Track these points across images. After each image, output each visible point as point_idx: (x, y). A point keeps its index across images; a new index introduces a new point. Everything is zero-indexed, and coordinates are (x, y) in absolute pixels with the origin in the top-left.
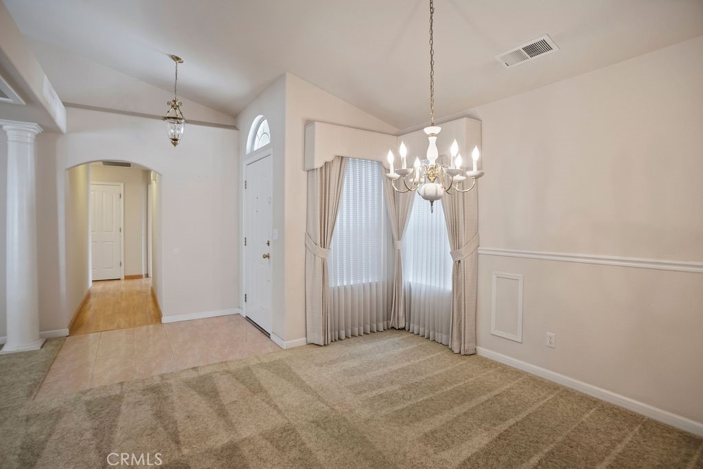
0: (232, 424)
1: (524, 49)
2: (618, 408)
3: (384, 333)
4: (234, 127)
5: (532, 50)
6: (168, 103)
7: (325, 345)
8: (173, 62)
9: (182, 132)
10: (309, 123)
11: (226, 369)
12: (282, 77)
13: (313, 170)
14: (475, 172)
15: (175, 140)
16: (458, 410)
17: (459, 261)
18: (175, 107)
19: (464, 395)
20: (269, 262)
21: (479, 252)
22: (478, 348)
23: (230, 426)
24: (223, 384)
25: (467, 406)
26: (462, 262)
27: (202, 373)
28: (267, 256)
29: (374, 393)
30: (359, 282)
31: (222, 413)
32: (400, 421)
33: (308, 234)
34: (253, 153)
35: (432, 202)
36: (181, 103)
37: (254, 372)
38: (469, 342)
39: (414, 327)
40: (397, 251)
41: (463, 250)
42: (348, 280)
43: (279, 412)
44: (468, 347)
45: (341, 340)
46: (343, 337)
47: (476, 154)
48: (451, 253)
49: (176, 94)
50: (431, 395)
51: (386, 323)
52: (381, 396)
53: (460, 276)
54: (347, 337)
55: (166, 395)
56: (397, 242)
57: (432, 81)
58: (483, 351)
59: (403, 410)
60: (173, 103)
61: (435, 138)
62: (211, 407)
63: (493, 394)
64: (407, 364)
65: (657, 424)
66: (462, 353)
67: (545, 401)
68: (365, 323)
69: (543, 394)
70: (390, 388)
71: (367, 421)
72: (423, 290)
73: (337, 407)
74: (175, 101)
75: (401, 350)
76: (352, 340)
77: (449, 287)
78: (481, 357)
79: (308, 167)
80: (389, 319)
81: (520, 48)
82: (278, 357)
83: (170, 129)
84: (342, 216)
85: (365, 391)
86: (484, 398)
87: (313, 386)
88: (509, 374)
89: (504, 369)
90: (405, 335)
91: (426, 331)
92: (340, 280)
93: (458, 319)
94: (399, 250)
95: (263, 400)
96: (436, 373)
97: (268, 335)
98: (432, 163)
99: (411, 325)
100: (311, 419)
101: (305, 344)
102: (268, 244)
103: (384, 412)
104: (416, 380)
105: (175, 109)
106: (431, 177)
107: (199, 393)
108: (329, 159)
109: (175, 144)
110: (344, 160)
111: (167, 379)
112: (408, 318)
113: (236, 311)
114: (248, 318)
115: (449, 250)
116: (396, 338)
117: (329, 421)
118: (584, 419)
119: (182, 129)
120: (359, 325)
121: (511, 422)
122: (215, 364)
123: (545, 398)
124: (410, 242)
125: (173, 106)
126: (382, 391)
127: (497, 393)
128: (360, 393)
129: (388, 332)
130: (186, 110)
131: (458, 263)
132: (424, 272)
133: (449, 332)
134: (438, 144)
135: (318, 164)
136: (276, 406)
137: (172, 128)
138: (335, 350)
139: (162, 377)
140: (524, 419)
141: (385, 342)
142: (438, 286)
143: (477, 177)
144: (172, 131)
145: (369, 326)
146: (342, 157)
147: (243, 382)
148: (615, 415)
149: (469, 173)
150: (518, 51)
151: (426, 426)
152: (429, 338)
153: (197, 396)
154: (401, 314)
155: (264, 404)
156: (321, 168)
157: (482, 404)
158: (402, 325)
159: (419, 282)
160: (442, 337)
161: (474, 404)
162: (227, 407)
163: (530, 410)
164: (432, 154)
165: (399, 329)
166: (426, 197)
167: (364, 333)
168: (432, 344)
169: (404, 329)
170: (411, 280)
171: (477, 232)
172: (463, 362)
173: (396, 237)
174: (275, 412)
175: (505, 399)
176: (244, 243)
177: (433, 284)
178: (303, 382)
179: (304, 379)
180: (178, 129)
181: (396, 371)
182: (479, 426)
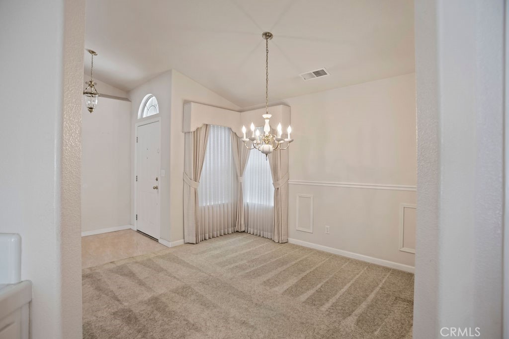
0: (150, 288)
1: (313, 73)
2: (359, 261)
3: (232, 235)
4: (127, 99)
5: (318, 74)
6: (86, 83)
7: (196, 243)
8: (90, 55)
9: (96, 103)
10: (186, 102)
11: (134, 261)
12: (169, 72)
13: (190, 132)
14: (289, 139)
15: (91, 108)
16: (280, 269)
17: (278, 188)
18: (91, 85)
19: (283, 262)
20: (158, 192)
21: (289, 183)
22: (289, 238)
23: (149, 289)
24: (136, 269)
25: (285, 267)
26: (280, 189)
27: (119, 264)
28: (156, 188)
29: (232, 266)
30: (217, 203)
31: (141, 283)
32: (250, 277)
33: (185, 172)
34: (142, 119)
35: (267, 155)
36: (96, 84)
37: (155, 261)
38: (284, 235)
39: (251, 230)
40: (239, 183)
41: (280, 182)
42: (210, 201)
43: (178, 279)
44: (284, 238)
45: (206, 240)
46: (207, 238)
47: (289, 130)
48: (273, 184)
49: (92, 77)
50: (265, 264)
51: (233, 228)
52: (237, 267)
53: (278, 196)
54: (209, 238)
55: (99, 278)
56: (239, 178)
57: (267, 89)
58: (292, 240)
59: (250, 272)
60: (90, 83)
61: (268, 120)
62: (133, 281)
63: (298, 260)
64: (249, 250)
65: (374, 265)
66: (280, 242)
67: (325, 261)
68: (220, 229)
69: (324, 259)
70: (241, 263)
71: (231, 279)
72: (256, 207)
73: (212, 274)
74: (91, 82)
75: (244, 243)
76: (213, 239)
77: (272, 204)
78: (291, 244)
79: (186, 130)
80: (235, 226)
81: (311, 72)
82: (168, 252)
83: (87, 101)
84: (206, 163)
85: (227, 265)
86: (294, 263)
87: (194, 265)
88: (306, 251)
89: (303, 249)
90: (245, 235)
91: (258, 232)
92: (205, 203)
93: (277, 222)
94: (241, 183)
95: (166, 275)
96: (266, 253)
97: (156, 240)
98: (267, 134)
99: (249, 229)
100: (198, 281)
101: (183, 243)
102: (157, 180)
103: (239, 274)
104: (255, 257)
105: (91, 87)
106: (266, 141)
107: (121, 275)
108: (200, 126)
109: (91, 112)
110: (208, 127)
111: (95, 270)
112: (247, 225)
113: (129, 227)
114: (138, 231)
115: (272, 182)
116: (240, 237)
117: (209, 281)
118: (343, 267)
119: (97, 101)
120: (217, 230)
121: (308, 272)
122: (126, 259)
123: (324, 260)
124: (247, 178)
125: (89, 85)
126: (237, 264)
127: (300, 260)
128: (224, 266)
129: (235, 234)
130: (100, 88)
131: (277, 190)
132: (257, 196)
133: (272, 231)
134: (270, 123)
135: (193, 129)
136: (175, 277)
137: (89, 100)
138: (203, 246)
139: (90, 269)
140: (314, 270)
141: (234, 239)
142: (265, 204)
143: (290, 142)
144: (89, 102)
145: (223, 231)
146: (207, 125)
147: (149, 267)
148: (357, 263)
149: (286, 140)
150: (310, 74)
151: (264, 278)
152: (260, 236)
153: (120, 277)
154: (243, 222)
155: (167, 276)
156: (194, 132)
157: (293, 265)
158: (243, 229)
159: (254, 202)
160: (268, 234)
161: (288, 266)
162: (143, 281)
163: (317, 266)
164: (267, 129)
165: (241, 232)
166: (263, 152)
167: (220, 235)
168: (263, 238)
169: (244, 232)
170: (248, 201)
171: (288, 171)
172: (281, 247)
173: (239, 174)
174: (175, 280)
175: (304, 262)
176: (135, 179)
177: (262, 203)
178: (188, 263)
179: (188, 262)
180: (94, 101)
181: (244, 254)
182: (292, 275)
